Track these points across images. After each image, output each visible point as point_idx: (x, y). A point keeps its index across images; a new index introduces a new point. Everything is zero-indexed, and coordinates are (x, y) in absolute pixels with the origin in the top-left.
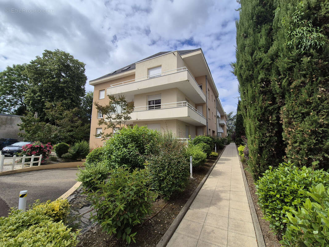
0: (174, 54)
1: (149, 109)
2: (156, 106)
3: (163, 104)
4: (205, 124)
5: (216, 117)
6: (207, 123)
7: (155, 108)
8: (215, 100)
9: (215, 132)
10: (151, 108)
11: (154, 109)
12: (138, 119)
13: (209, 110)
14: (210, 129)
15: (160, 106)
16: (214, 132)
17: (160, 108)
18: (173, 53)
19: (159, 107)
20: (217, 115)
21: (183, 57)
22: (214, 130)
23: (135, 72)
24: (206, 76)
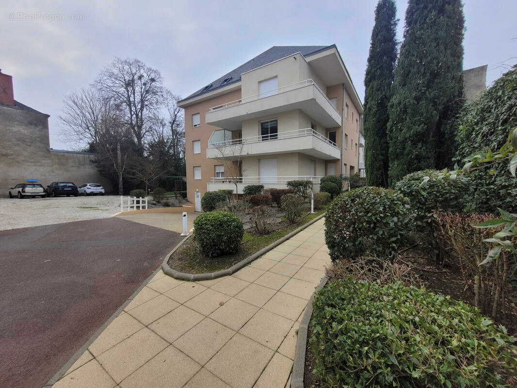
0: (296, 59)
1: (262, 140)
2: (271, 136)
3: (280, 133)
4: (339, 157)
5: (358, 145)
6: (341, 155)
7: (270, 139)
8: (358, 120)
9: (355, 168)
10: (265, 139)
11: (268, 139)
12: (250, 153)
13: (346, 135)
14: (345, 164)
15: (277, 135)
16: (352, 168)
17: (277, 138)
18: (294, 58)
19: (275, 137)
20: (360, 143)
21: (308, 59)
22: (352, 165)
23: (241, 85)
24: (343, 84)
